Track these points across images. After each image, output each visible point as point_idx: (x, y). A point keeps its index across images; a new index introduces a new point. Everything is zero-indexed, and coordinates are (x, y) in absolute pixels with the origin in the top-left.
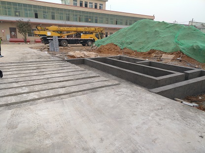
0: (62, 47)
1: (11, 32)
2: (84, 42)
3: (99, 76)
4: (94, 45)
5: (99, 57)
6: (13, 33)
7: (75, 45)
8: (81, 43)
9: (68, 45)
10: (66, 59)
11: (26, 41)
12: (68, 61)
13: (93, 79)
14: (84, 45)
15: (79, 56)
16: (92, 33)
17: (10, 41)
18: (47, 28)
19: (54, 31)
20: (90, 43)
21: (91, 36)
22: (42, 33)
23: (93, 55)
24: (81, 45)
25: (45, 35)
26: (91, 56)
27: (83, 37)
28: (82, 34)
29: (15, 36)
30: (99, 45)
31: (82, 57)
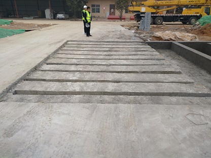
0: (155, 26)
1: (110, 9)
2: (185, 19)
3: (179, 73)
4: (198, 23)
5: (197, 40)
6: (112, 10)
7: (172, 23)
8: (181, 20)
9: (163, 23)
10: (149, 41)
11: (121, 18)
12: (149, 44)
13: (167, 76)
14: (184, 23)
15: (167, 38)
16: (199, 7)
17: (108, 19)
18: (142, 3)
19: (149, 7)
20: (193, 20)
21: (197, 11)
22: (136, 9)
23: (188, 37)
24: (181, 23)
25: (139, 11)
26: (184, 39)
27: (185, 12)
28: (184, 9)
29: (114, 13)
30: (204, 23)
31: (171, 39)
